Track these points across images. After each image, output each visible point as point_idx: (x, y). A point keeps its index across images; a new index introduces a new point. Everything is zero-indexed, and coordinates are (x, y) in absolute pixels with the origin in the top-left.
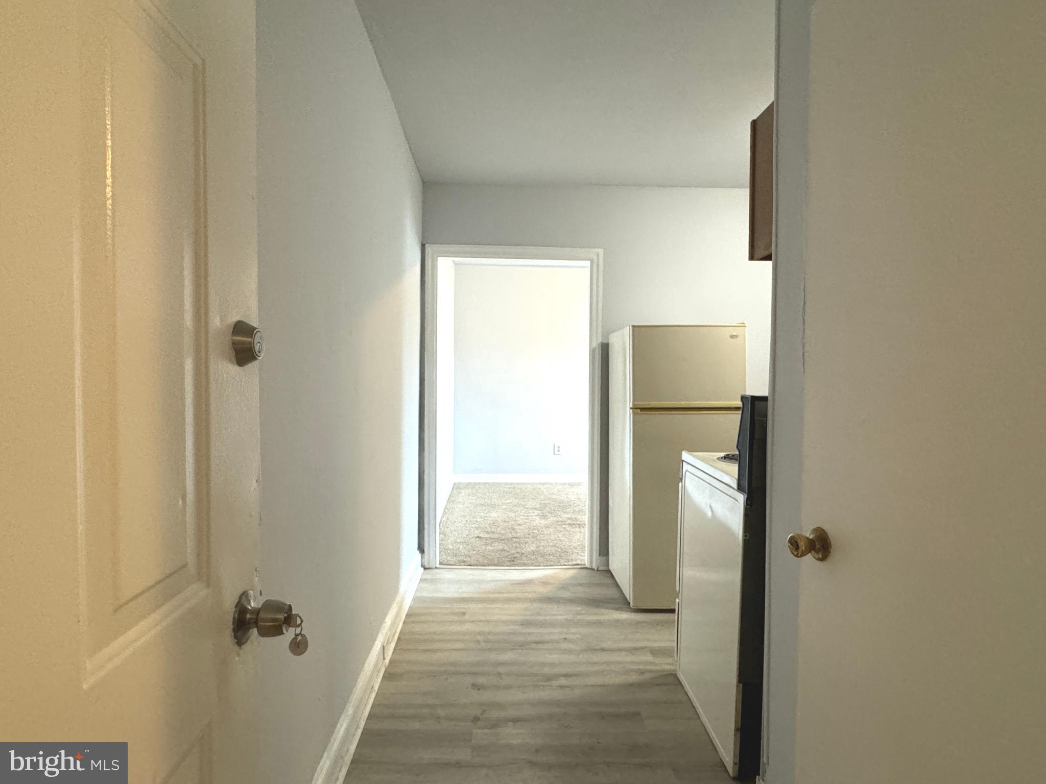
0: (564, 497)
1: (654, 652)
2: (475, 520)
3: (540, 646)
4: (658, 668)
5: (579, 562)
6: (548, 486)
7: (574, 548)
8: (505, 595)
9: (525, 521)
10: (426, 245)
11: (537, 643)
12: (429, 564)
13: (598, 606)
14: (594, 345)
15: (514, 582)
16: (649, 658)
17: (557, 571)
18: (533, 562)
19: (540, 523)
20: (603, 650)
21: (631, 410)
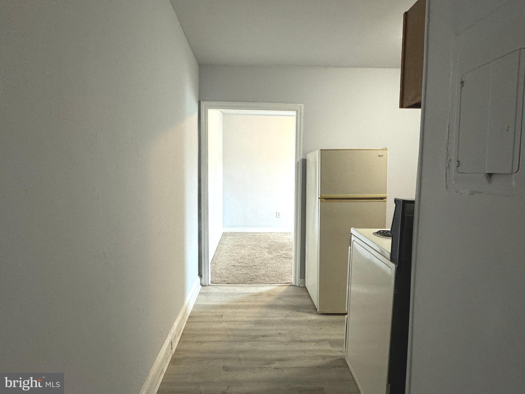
0: (281, 241)
1: (332, 343)
2: (233, 254)
3: (265, 339)
4: (334, 354)
5: (289, 281)
6: (273, 234)
7: (286, 272)
8: (246, 303)
9: (260, 255)
10: (201, 102)
11: (263, 336)
12: (205, 283)
13: (298, 311)
14: (298, 160)
15: (252, 295)
16: (328, 347)
17: (276, 287)
18: (263, 281)
19: (268, 257)
20: (301, 341)
21: (319, 199)
